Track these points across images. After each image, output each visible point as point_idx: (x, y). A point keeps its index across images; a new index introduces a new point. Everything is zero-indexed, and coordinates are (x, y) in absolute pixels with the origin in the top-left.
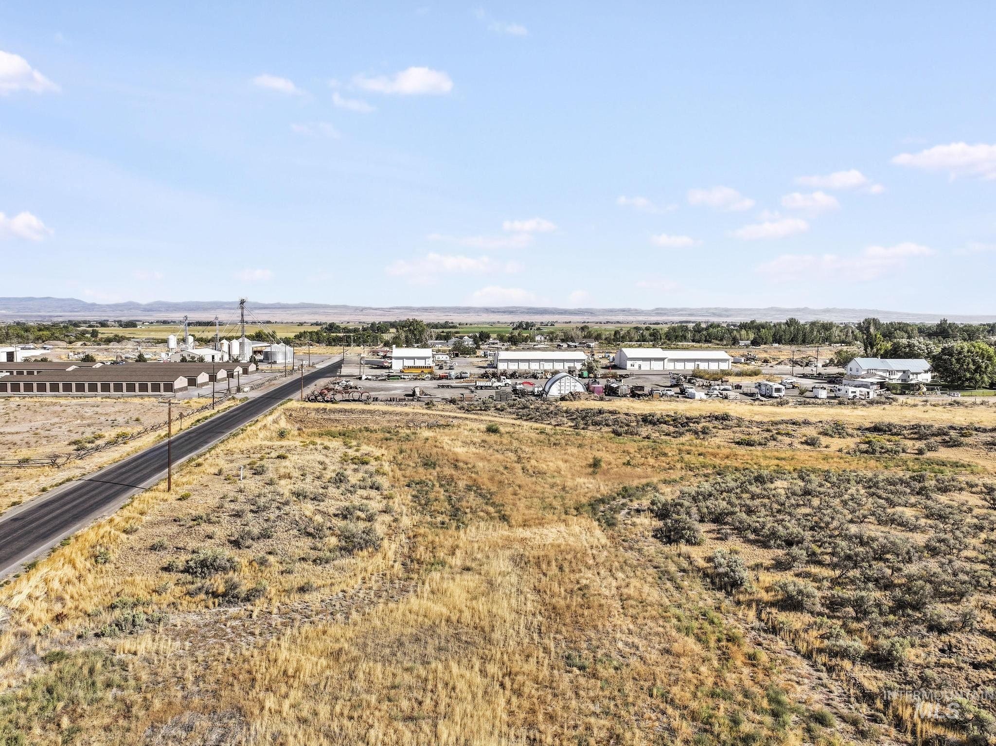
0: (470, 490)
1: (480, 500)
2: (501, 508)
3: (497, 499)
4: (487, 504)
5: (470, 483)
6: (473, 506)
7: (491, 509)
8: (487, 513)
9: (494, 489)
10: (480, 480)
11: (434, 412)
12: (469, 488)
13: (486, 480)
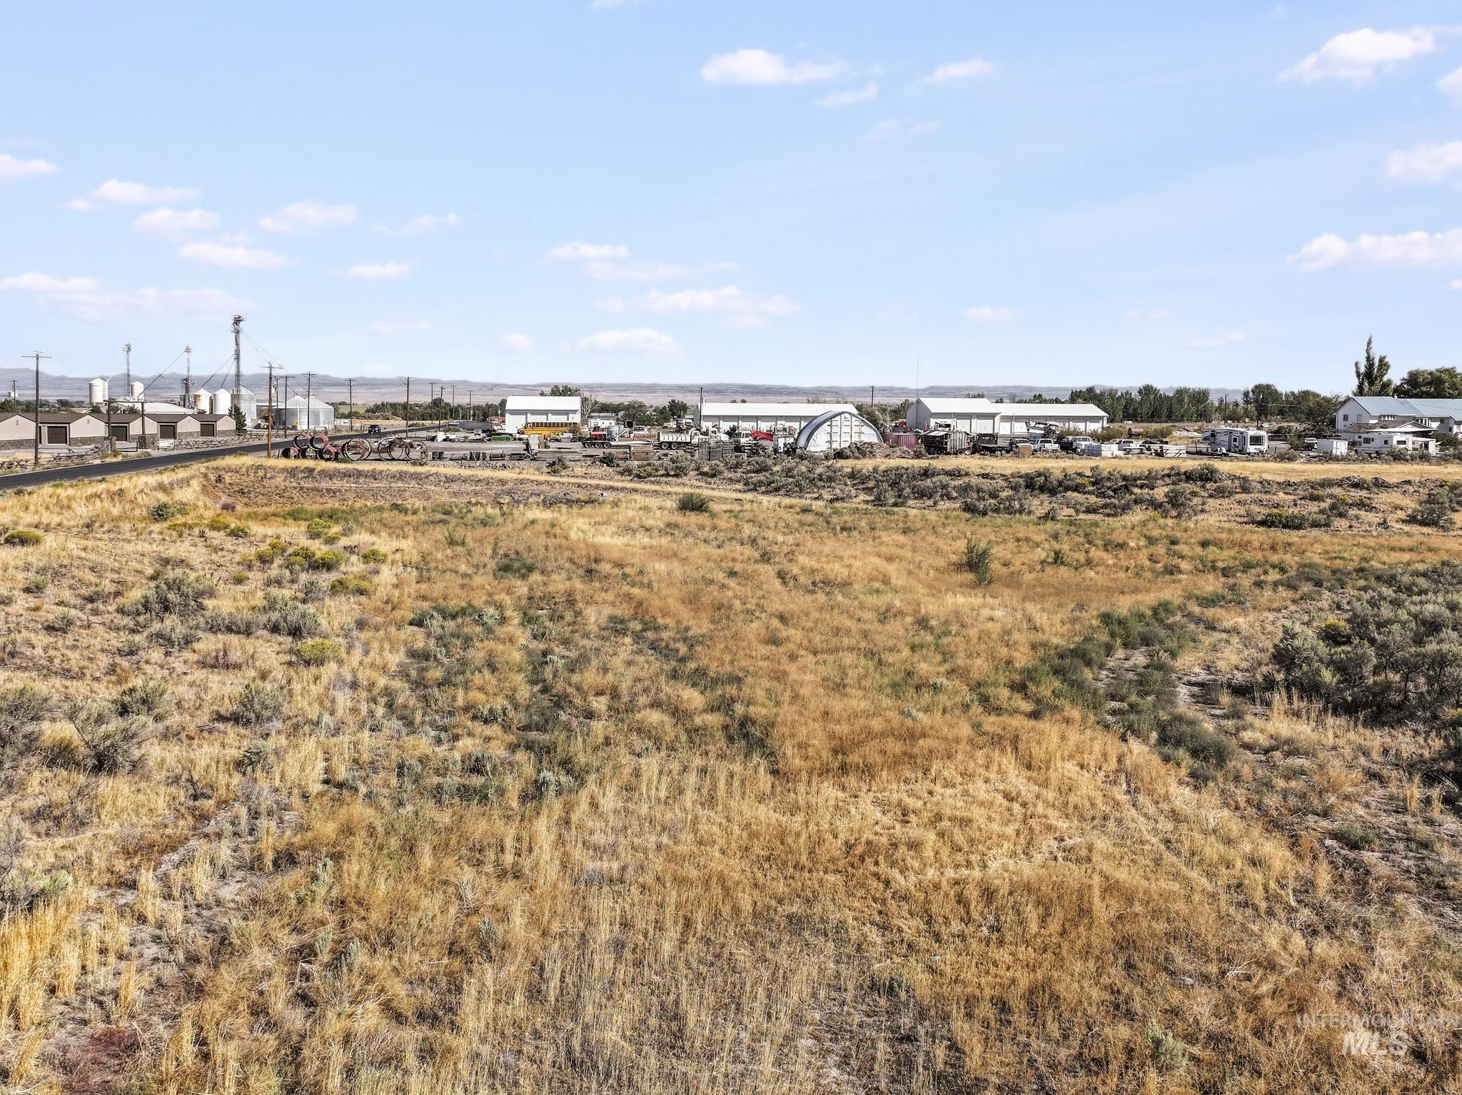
0: (622, 632)
1: (650, 665)
2: (731, 690)
3: (713, 659)
4: (674, 675)
5: (623, 611)
6: (624, 687)
7: (692, 697)
8: (678, 713)
9: (700, 626)
10: (656, 603)
11: (565, 480)
12: (617, 627)
13: (673, 604)
